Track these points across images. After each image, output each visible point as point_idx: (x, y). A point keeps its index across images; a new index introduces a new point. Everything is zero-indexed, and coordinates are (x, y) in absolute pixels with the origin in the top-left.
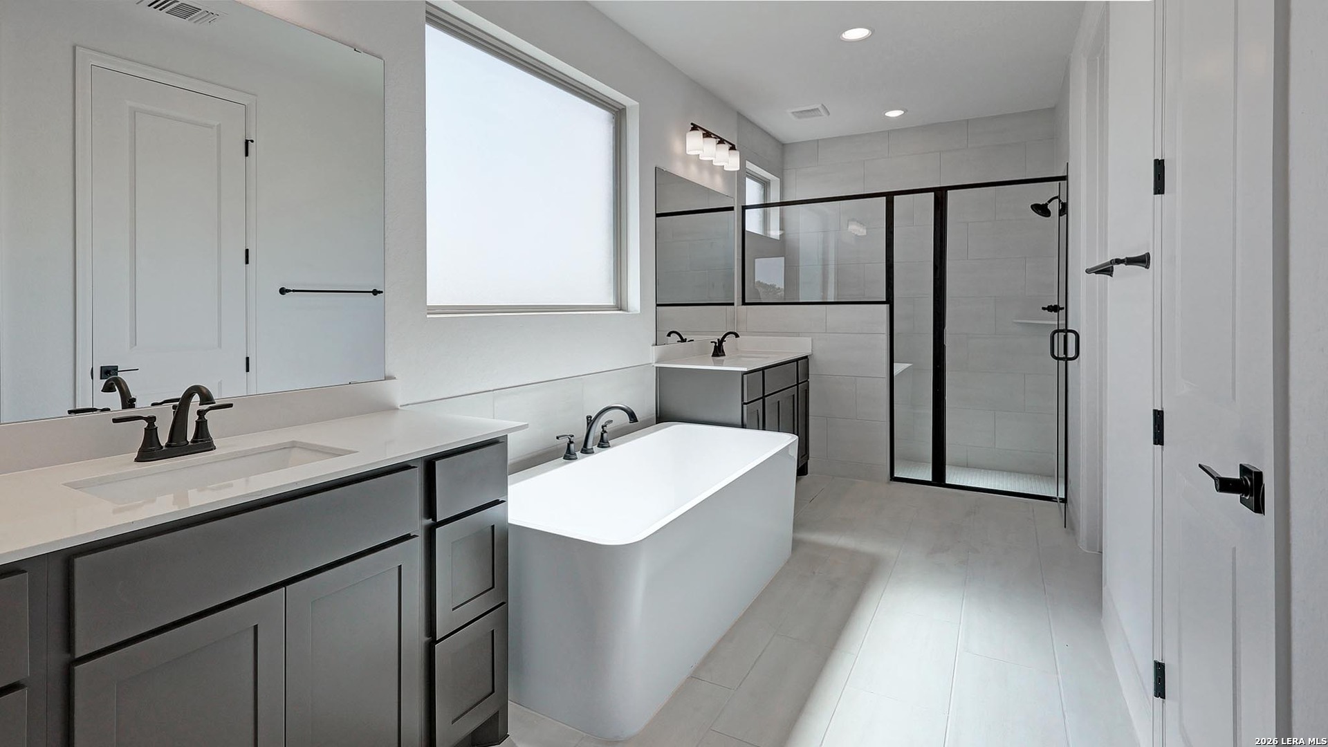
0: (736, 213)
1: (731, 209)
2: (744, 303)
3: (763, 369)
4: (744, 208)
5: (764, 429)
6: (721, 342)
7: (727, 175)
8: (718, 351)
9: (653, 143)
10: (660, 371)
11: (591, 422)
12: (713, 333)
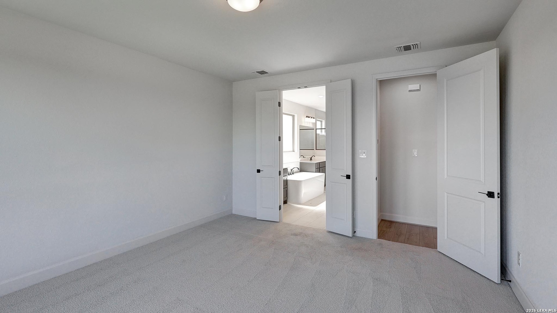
0: (315, 130)
1: (314, 129)
2: (316, 149)
3: (319, 163)
4: (316, 129)
5: (319, 172)
6: (311, 158)
7: (313, 123)
8: (311, 159)
9: (299, 120)
10: (300, 163)
11: (291, 170)
12: (310, 156)
